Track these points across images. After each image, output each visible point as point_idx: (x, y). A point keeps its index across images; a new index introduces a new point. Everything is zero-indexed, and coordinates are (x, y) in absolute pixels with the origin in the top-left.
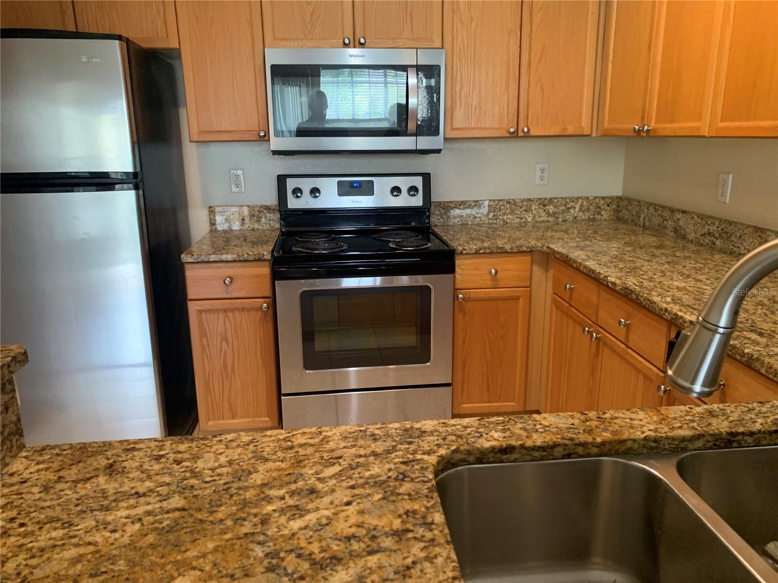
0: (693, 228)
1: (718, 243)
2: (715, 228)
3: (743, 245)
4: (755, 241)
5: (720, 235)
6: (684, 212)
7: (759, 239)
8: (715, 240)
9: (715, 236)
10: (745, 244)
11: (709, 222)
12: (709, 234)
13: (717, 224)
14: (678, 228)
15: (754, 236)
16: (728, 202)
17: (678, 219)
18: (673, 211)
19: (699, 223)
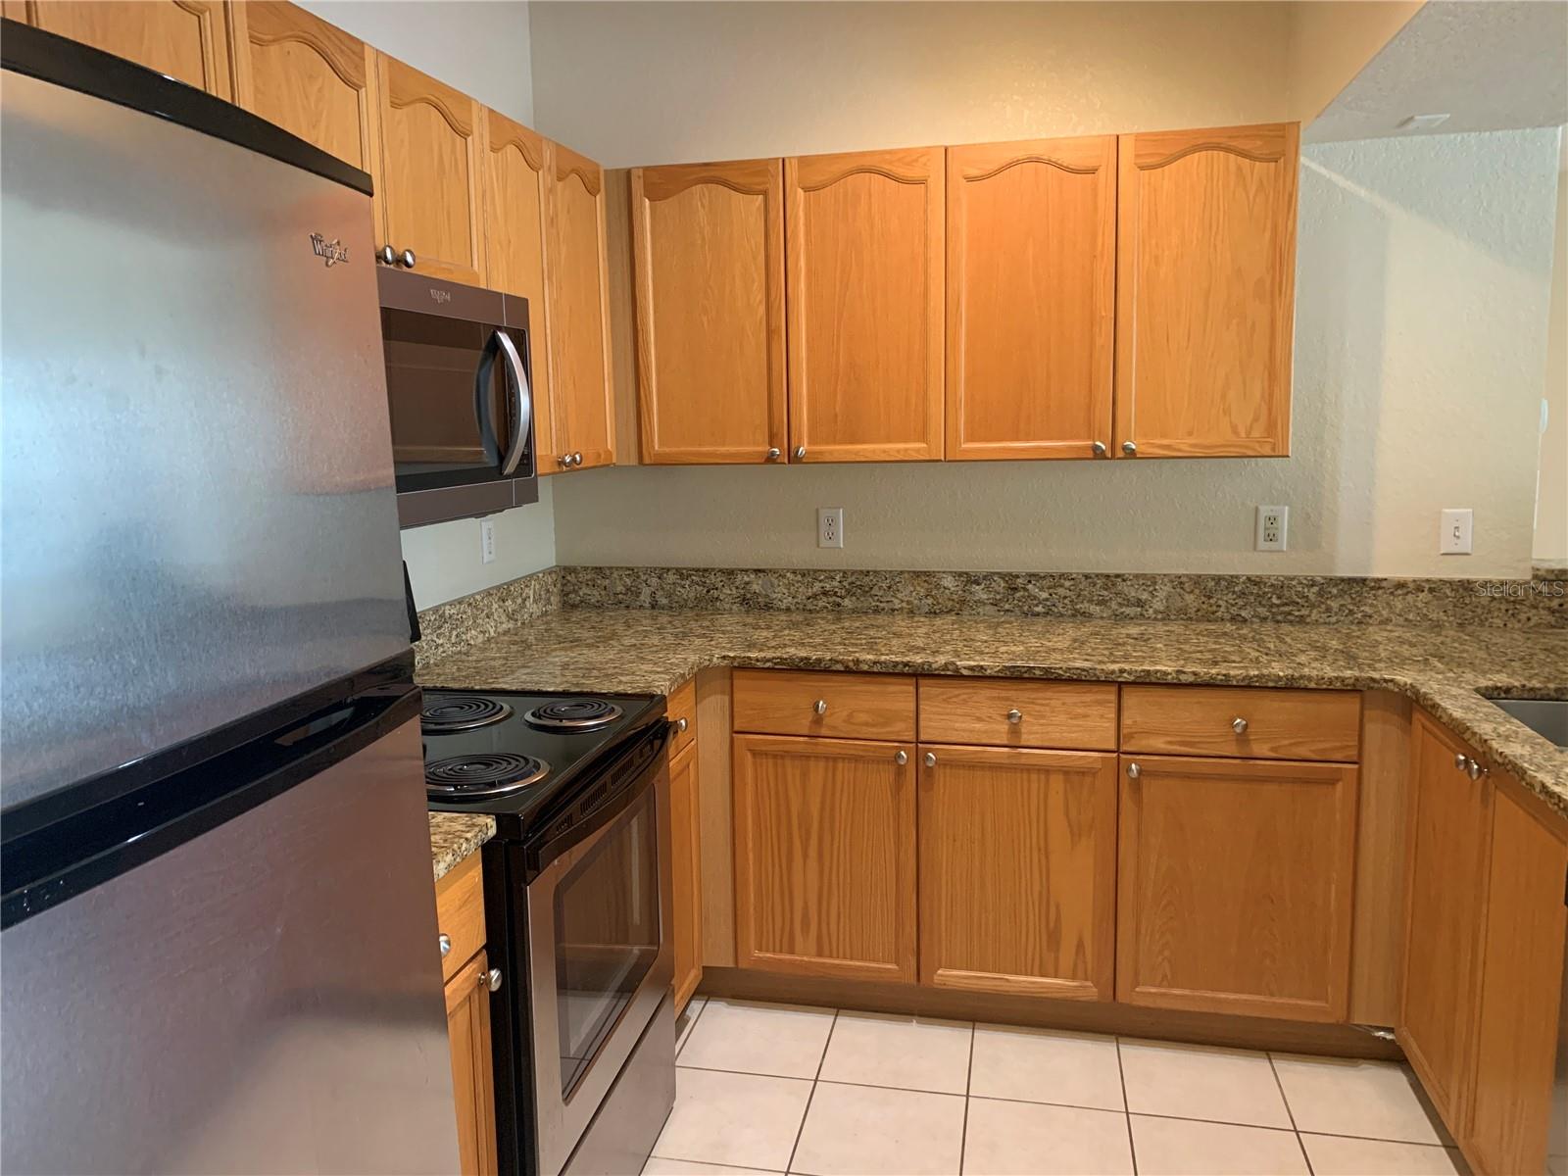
0: (785, 591)
1: (847, 602)
2: (836, 583)
3: (897, 598)
4: (918, 588)
5: (848, 591)
6: (757, 571)
7: (926, 584)
8: (838, 600)
9: (839, 594)
10: (899, 595)
11: (822, 577)
12: (825, 593)
13: (838, 578)
14: (749, 596)
15: (916, 583)
16: (842, 546)
17: (747, 583)
18: (730, 573)
19: (798, 582)
